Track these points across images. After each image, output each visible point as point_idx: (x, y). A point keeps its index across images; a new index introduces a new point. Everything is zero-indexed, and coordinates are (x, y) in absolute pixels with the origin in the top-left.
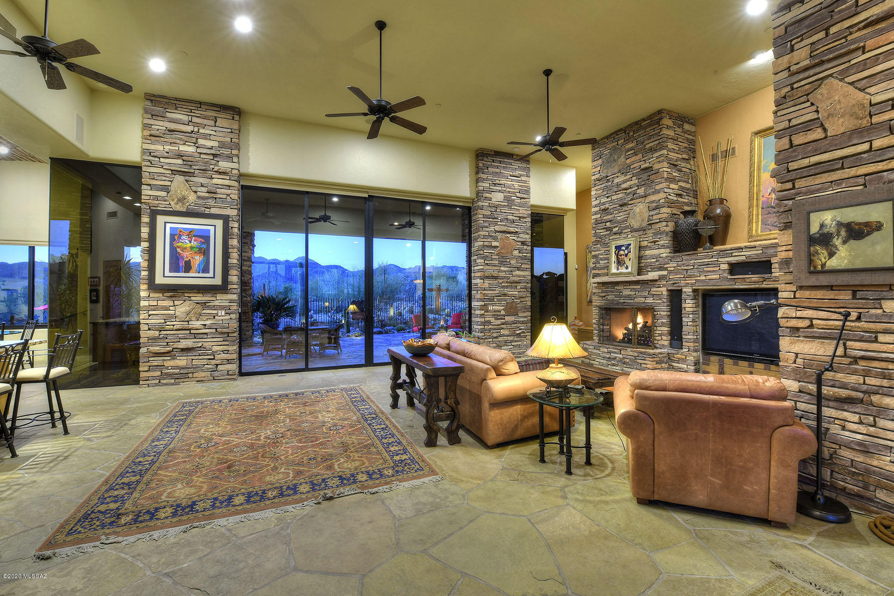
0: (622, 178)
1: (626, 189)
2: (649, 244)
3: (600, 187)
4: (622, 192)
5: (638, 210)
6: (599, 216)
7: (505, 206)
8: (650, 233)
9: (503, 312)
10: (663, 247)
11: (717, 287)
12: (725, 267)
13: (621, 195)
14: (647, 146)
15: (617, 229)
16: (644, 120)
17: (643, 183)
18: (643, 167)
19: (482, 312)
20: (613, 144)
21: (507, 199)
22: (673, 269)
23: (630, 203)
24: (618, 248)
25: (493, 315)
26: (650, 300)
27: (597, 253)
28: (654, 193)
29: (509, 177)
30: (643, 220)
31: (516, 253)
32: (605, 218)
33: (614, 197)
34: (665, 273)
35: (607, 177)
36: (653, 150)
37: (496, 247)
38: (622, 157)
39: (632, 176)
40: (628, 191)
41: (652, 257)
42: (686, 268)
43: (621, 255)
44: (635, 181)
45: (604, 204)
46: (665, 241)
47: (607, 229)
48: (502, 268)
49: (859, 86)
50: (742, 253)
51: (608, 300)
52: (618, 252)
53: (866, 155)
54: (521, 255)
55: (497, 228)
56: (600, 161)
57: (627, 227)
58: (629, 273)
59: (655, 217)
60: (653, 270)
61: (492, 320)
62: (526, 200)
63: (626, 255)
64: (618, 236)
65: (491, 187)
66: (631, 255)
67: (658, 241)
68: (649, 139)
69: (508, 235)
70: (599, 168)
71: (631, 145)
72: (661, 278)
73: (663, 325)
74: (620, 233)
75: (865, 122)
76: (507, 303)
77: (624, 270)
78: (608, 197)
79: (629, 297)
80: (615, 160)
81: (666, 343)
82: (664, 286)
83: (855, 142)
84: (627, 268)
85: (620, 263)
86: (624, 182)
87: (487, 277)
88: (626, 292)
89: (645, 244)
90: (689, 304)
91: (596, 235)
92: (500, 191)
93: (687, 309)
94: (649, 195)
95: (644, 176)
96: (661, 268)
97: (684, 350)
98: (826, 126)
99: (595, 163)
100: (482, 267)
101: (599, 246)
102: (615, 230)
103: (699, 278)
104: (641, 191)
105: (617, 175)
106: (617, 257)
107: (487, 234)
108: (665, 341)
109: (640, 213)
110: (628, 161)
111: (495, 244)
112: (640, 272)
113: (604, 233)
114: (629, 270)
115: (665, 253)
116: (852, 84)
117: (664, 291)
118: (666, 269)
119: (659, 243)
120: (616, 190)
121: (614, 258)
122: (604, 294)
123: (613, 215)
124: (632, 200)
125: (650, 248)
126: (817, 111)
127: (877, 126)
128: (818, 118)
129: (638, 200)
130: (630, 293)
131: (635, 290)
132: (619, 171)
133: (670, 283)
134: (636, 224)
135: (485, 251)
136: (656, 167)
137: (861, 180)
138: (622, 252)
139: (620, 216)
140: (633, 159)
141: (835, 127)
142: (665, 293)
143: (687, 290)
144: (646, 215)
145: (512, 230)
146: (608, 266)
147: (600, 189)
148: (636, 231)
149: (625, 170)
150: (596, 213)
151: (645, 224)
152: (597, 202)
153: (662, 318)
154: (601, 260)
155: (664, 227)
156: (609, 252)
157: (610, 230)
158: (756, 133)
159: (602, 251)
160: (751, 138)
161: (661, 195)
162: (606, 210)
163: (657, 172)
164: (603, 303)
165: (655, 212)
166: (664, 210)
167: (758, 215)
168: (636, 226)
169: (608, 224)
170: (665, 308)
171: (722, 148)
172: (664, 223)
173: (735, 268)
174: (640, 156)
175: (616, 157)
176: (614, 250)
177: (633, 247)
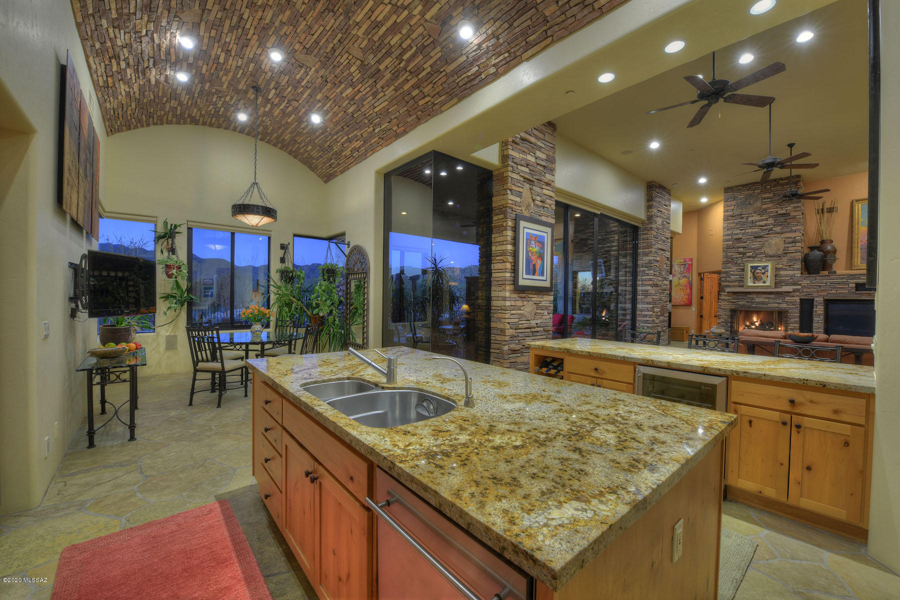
0: (756, 218)
1: (763, 226)
2: (784, 267)
3: (732, 221)
4: (757, 227)
5: (774, 242)
6: (731, 243)
7: (661, 228)
8: (785, 260)
9: (659, 314)
10: (797, 269)
11: (846, 299)
12: (854, 285)
13: (756, 230)
15: (751, 254)
16: (782, 179)
17: (780, 224)
18: (779, 212)
19: (651, 313)
20: (749, 192)
21: (663, 223)
22: (806, 285)
23: (765, 236)
24: (754, 268)
26: (784, 306)
27: (727, 269)
28: (790, 232)
29: (664, 206)
30: (779, 250)
31: (665, 266)
32: (737, 245)
33: (747, 231)
34: (799, 287)
35: (742, 215)
37: (658, 261)
38: (758, 202)
39: (768, 217)
40: (763, 228)
41: (787, 276)
42: (819, 285)
43: (757, 273)
44: (771, 221)
45: (736, 234)
46: (798, 265)
47: (740, 253)
48: (660, 278)
51: (740, 305)
52: (754, 271)
54: (666, 268)
55: (659, 246)
56: (734, 203)
57: (762, 253)
59: (790, 249)
60: (787, 285)
61: (655, 319)
62: (669, 225)
63: (763, 273)
64: (752, 260)
65: (657, 213)
66: (769, 274)
67: (792, 265)
69: (663, 252)
70: (732, 208)
71: (767, 195)
72: (794, 291)
73: (795, 322)
74: (753, 257)
76: (661, 306)
77: (761, 284)
78: (741, 230)
79: (763, 303)
80: (750, 204)
82: (797, 296)
84: (764, 282)
85: (756, 278)
86: (760, 221)
87: (654, 285)
88: (757, 300)
89: (781, 266)
90: (819, 309)
91: (726, 256)
92: (660, 217)
93: (818, 312)
94: (786, 232)
95: (782, 219)
96: (794, 284)
99: (729, 203)
100: (652, 277)
101: (730, 265)
102: (748, 254)
103: (830, 292)
104: (778, 229)
105: (752, 215)
106: (753, 274)
107: (654, 251)
109: (776, 244)
110: (764, 206)
111: (658, 259)
112: (777, 284)
113: (736, 256)
114: (768, 284)
115: (798, 274)
117: (798, 299)
118: (800, 285)
119: (793, 267)
120: (750, 225)
121: (749, 274)
122: (735, 301)
123: (747, 244)
124: (767, 234)
125: (786, 270)
129: (774, 235)
130: (763, 300)
131: (767, 298)
132: (755, 213)
133: (803, 294)
135: (654, 265)
136: (793, 214)
138: (758, 271)
139: (756, 245)
140: (770, 205)
142: (798, 301)
143: (819, 299)
144: (782, 246)
145: (664, 248)
146: (742, 281)
147: (733, 223)
148: (771, 256)
149: (762, 212)
150: (727, 240)
151: (780, 252)
152: (731, 232)
153: (795, 317)
154: (732, 275)
155: (799, 256)
156: (743, 270)
157: (744, 254)
158: (857, 201)
159: (733, 269)
160: (852, 203)
161: (797, 234)
162: (738, 239)
163: (794, 217)
164: (734, 307)
165: (791, 245)
166: (799, 244)
167: (858, 253)
168: (771, 253)
169: (741, 250)
170: (798, 311)
171: (827, 206)
172: (799, 254)
173: (860, 286)
174: (777, 205)
175: (752, 202)
176: (749, 269)
177: (769, 268)
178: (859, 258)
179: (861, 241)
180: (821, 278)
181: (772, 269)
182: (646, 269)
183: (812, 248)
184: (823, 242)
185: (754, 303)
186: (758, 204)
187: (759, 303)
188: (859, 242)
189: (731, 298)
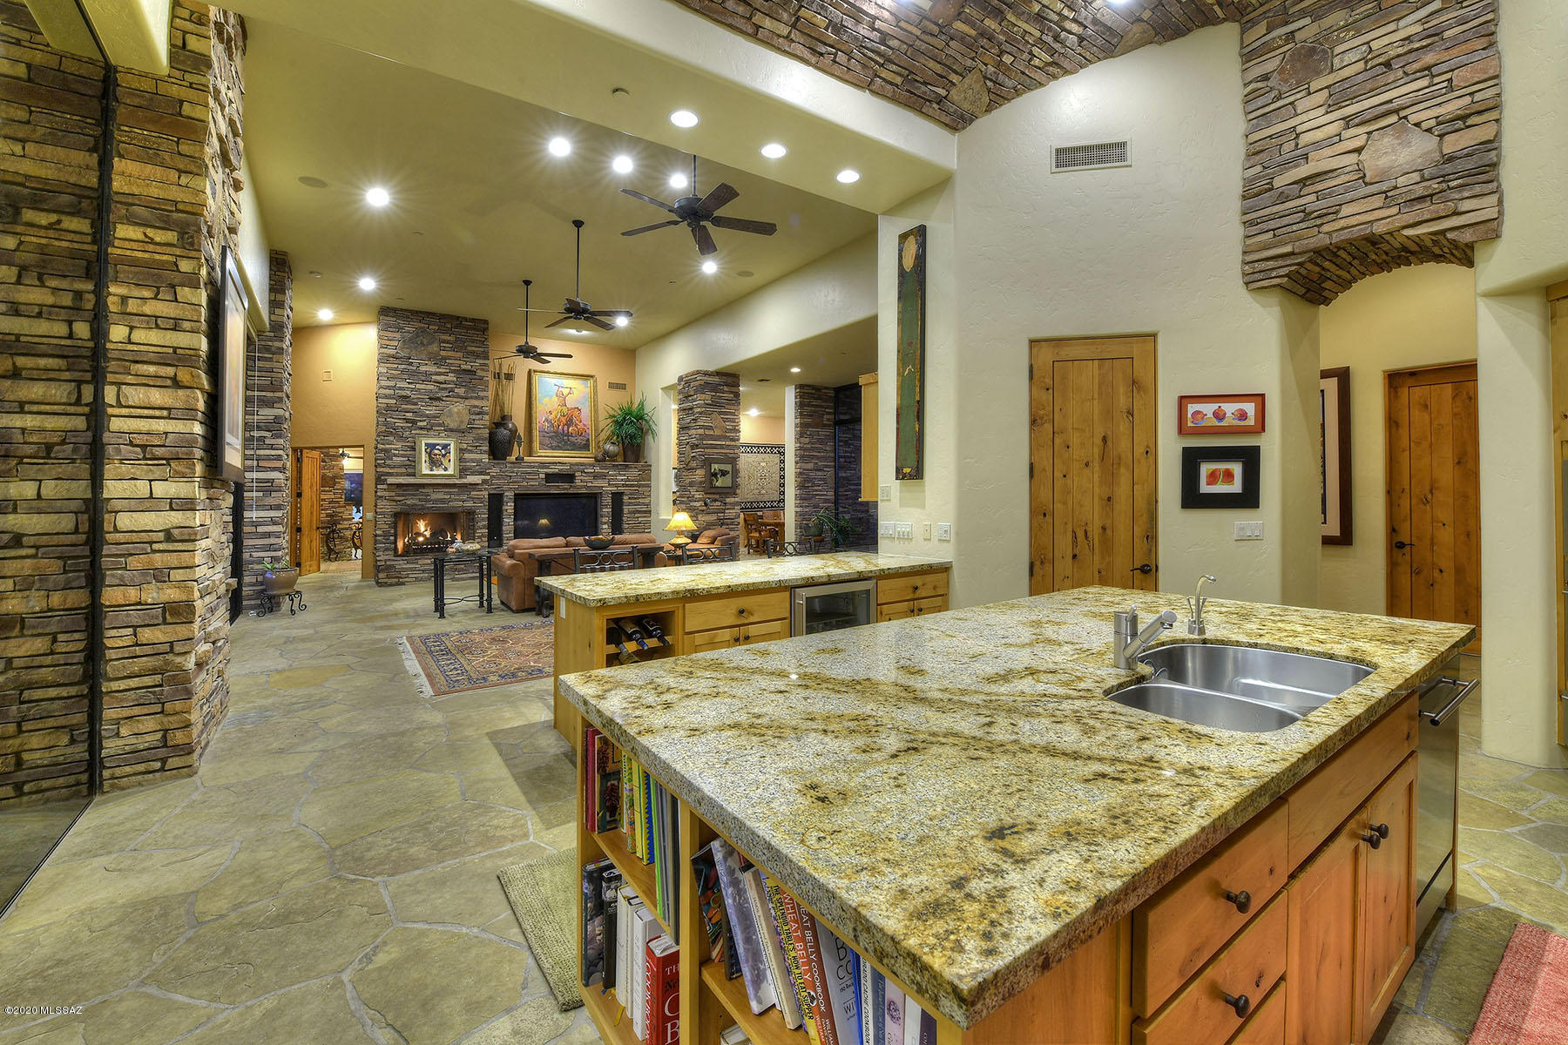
0: (433, 369)
1: (441, 383)
2: (470, 448)
3: (394, 365)
4: (433, 383)
5: (455, 410)
6: (392, 401)
8: (470, 438)
10: (484, 452)
11: (536, 493)
12: (544, 476)
13: (431, 387)
14: (469, 348)
15: (425, 423)
16: (466, 319)
17: (463, 384)
18: (463, 367)
20: (421, 325)
22: (494, 474)
23: (444, 399)
24: (431, 447)
26: (470, 504)
27: (387, 446)
28: (476, 398)
30: (462, 422)
32: (404, 406)
33: (418, 386)
34: (487, 477)
35: (410, 358)
36: (476, 355)
38: (434, 345)
39: (448, 371)
40: (441, 386)
41: (472, 460)
42: (510, 474)
43: (435, 455)
44: (451, 377)
45: (401, 389)
46: (485, 447)
47: (407, 421)
49: (724, 420)
50: (556, 467)
51: (408, 505)
52: (431, 451)
56: (398, 335)
59: (476, 422)
60: (473, 474)
63: (444, 456)
64: (426, 433)
66: (451, 457)
67: (478, 446)
68: (471, 342)
70: (394, 343)
71: (446, 337)
72: (484, 482)
73: (484, 527)
74: (428, 430)
77: (441, 472)
78: (409, 383)
79: (442, 501)
80: (422, 344)
81: (486, 544)
82: (485, 489)
83: (722, 440)
84: (446, 469)
85: (433, 463)
86: (437, 374)
88: (434, 496)
89: (465, 446)
90: (509, 507)
91: (383, 423)
93: (508, 511)
94: (471, 398)
95: (466, 378)
96: (481, 473)
98: (715, 430)
99: (389, 334)
101: (391, 438)
102: (420, 424)
103: (521, 484)
104: (461, 391)
105: (426, 362)
106: (430, 456)
108: (485, 542)
109: (458, 413)
110: (443, 353)
112: (463, 472)
113: (401, 425)
114: (450, 471)
115: (485, 458)
116: (722, 418)
117: (486, 493)
118: (488, 474)
119: (479, 448)
120: (423, 378)
121: (424, 457)
122: (403, 498)
123: (418, 407)
124: (447, 396)
125: (471, 452)
126: (712, 423)
128: (712, 426)
129: (455, 400)
130: (441, 497)
131: (450, 493)
132: (430, 360)
133: (492, 487)
136: (480, 373)
138: (436, 452)
139: (431, 411)
140: (450, 354)
141: (717, 432)
142: (487, 497)
143: (509, 494)
144: (466, 417)
146: (411, 467)
147: (396, 369)
148: (452, 431)
149: (439, 361)
150: (386, 397)
151: (463, 427)
152: (392, 384)
153: (483, 519)
154: (395, 455)
155: (485, 433)
156: (414, 449)
157: (414, 422)
158: (534, 371)
159: (396, 445)
160: (530, 373)
161: (482, 402)
162: (405, 397)
163: (481, 378)
164: (398, 508)
165: (478, 417)
166: (486, 417)
167: (536, 436)
168: (452, 426)
169: (409, 415)
170: (486, 511)
171: (505, 370)
172: (487, 430)
173: (550, 478)
174: (459, 355)
175: (425, 342)
176: (423, 447)
177: (452, 447)
178: (539, 443)
179: (539, 422)
180: (506, 465)
182: (268, 434)
183: (496, 425)
184: (504, 417)
185: (428, 501)
186: (434, 348)
187: (436, 501)
188: (537, 423)
189: (393, 494)
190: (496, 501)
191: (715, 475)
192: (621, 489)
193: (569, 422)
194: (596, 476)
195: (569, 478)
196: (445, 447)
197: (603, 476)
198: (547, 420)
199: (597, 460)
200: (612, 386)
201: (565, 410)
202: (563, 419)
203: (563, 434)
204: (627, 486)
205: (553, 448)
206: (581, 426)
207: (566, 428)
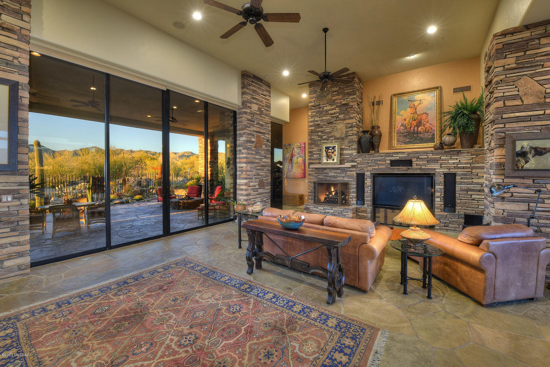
0: (329, 108)
1: (332, 114)
2: (346, 147)
3: (314, 110)
4: (329, 115)
5: (339, 127)
6: (313, 128)
7: (258, 114)
8: (346, 142)
9: (257, 187)
10: (354, 149)
11: (384, 172)
12: (388, 162)
13: (328, 118)
14: (346, 91)
15: (326, 137)
17: (343, 112)
18: (342, 103)
19: (246, 187)
21: (259, 109)
22: (360, 162)
23: (334, 122)
24: (327, 148)
25: (252, 189)
26: (346, 179)
27: (312, 150)
28: (349, 119)
29: (261, 95)
30: (342, 133)
31: (264, 146)
32: (318, 130)
33: (323, 118)
34: (355, 164)
35: (320, 105)
36: (349, 94)
37: (253, 142)
38: (330, 95)
39: (336, 107)
40: (333, 116)
41: (348, 154)
42: (368, 161)
43: (329, 153)
44: (337, 110)
45: (317, 121)
46: (355, 146)
47: (319, 136)
48: (257, 157)
49: (541, 83)
50: (398, 156)
51: (319, 178)
52: (327, 151)
53: (542, 116)
54: (266, 148)
55: (255, 129)
56: (315, 95)
57: (332, 136)
58: (335, 163)
59: (350, 132)
60: (348, 162)
61: (252, 193)
62: (269, 112)
63: (333, 153)
64: (326, 141)
65: (251, 100)
66: (336, 153)
67: (351, 146)
68: (347, 87)
69: (260, 134)
70: (314, 99)
71: (335, 89)
72: (353, 166)
73: (353, 192)
74: (328, 139)
75: (542, 101)
76: (259, 180)
77: (331, 161)
78: (320, 117)
79: (334, 177)
80: (324, 96)
81: (355, 202)
82: (354, 171)
83: (538, 109)
84: (333, 160)
85: (328, 157)
86: (331, 110)
87: (249, 163)
88: (331, 174)
89: (344, 147)
90: (368, 182)
91: (311, 139)
92: (256, 104)
93: (367, 184)
94: (347, 119)
95: (344, 108)
96: (352, 161)
97: (365, 206)
98: (523, 99)
99: (312, 96)
100: (246, 155)
101: (313, 146)
102: (324, 137)
103: (375, 167)
104: (341, 116)
105: (326, 105)
106: (327, 153)
107: (249, 132)
108: (354, 201)
109: (340, 129)
110: (334, 98)
111: (253, 140)
112: (341, 162)
113: (317, 139)
114: (335, 161)
115: (354, 152)
116: (537, 81)
117: (354, 173)
118: (356, 162)
119: (352, 147)
120: (325, 114)
121: (324, 154)
122: (317, 175)
123: (323, 129)
124: (335, 121)
125: (347, 149)
126: (518, 91)
127: (548, 103)
128: (518, 95)
129: (339, 122)
130: (333, 175)
131: (336, 173)
132: (328, 103)
133: (358, 169)
134: (338, 136)
135: (248, 144)
136: (351, 104)
137: (539, 128)
138: (330, 151)
139: (328, 130)
140: (337, 97)
141: (528, 101)
142: (355, 175)
143: (368, 174)
144: (344, 131)
145: (262, 131)
146: (320, 158)
147: (314, 112)
148: (338, 139)
149: (332, 103)
150: (311, 126)
151: (343, 136)
152: (312, 120)
153: (353, 189)
154: (315, 154)
155: (355, 138)
156: (321, 149)
157: (321, 137)
158: (394, 95)
159: (315, 149)
160: (391, 97)
161: (354, 120)
162: (318, 125)
163: (352, 107)
164: (315, 180)
165: (350, 129)
166: (355, 129)
167: (395, 136)
169: (320, 133)
170: (355, 183)
171: (377, 100)
172: (355, 136)
173: (394, 163)
174: (341, 96)
175: (326, 94)
176: (324, 149)
178: (396, 141)
179: (397, 127)
180: (369, 156)
181: (338, 149)
182: (242, 148)
183: (364, 132)
184: (373, 127)
185: (328, 176)
187: (331, 176)
188: (396, 128)
189: (314, 173)
190: (361, 178)
191: (523, 154)
192: (453, 171)
193: (419, 124)
194: (429, 161)
195: (408, 163)
196: (334, 148)
197: (435, 161)
198: (402, 125)
199: (435, 149)
200: (456, 90)
201: (416, 116)
202: (414, 123)
203: (414, 133)
204: (459, 168)
205: (405, 143)
206: (428, 125)
207: (416, 128)
